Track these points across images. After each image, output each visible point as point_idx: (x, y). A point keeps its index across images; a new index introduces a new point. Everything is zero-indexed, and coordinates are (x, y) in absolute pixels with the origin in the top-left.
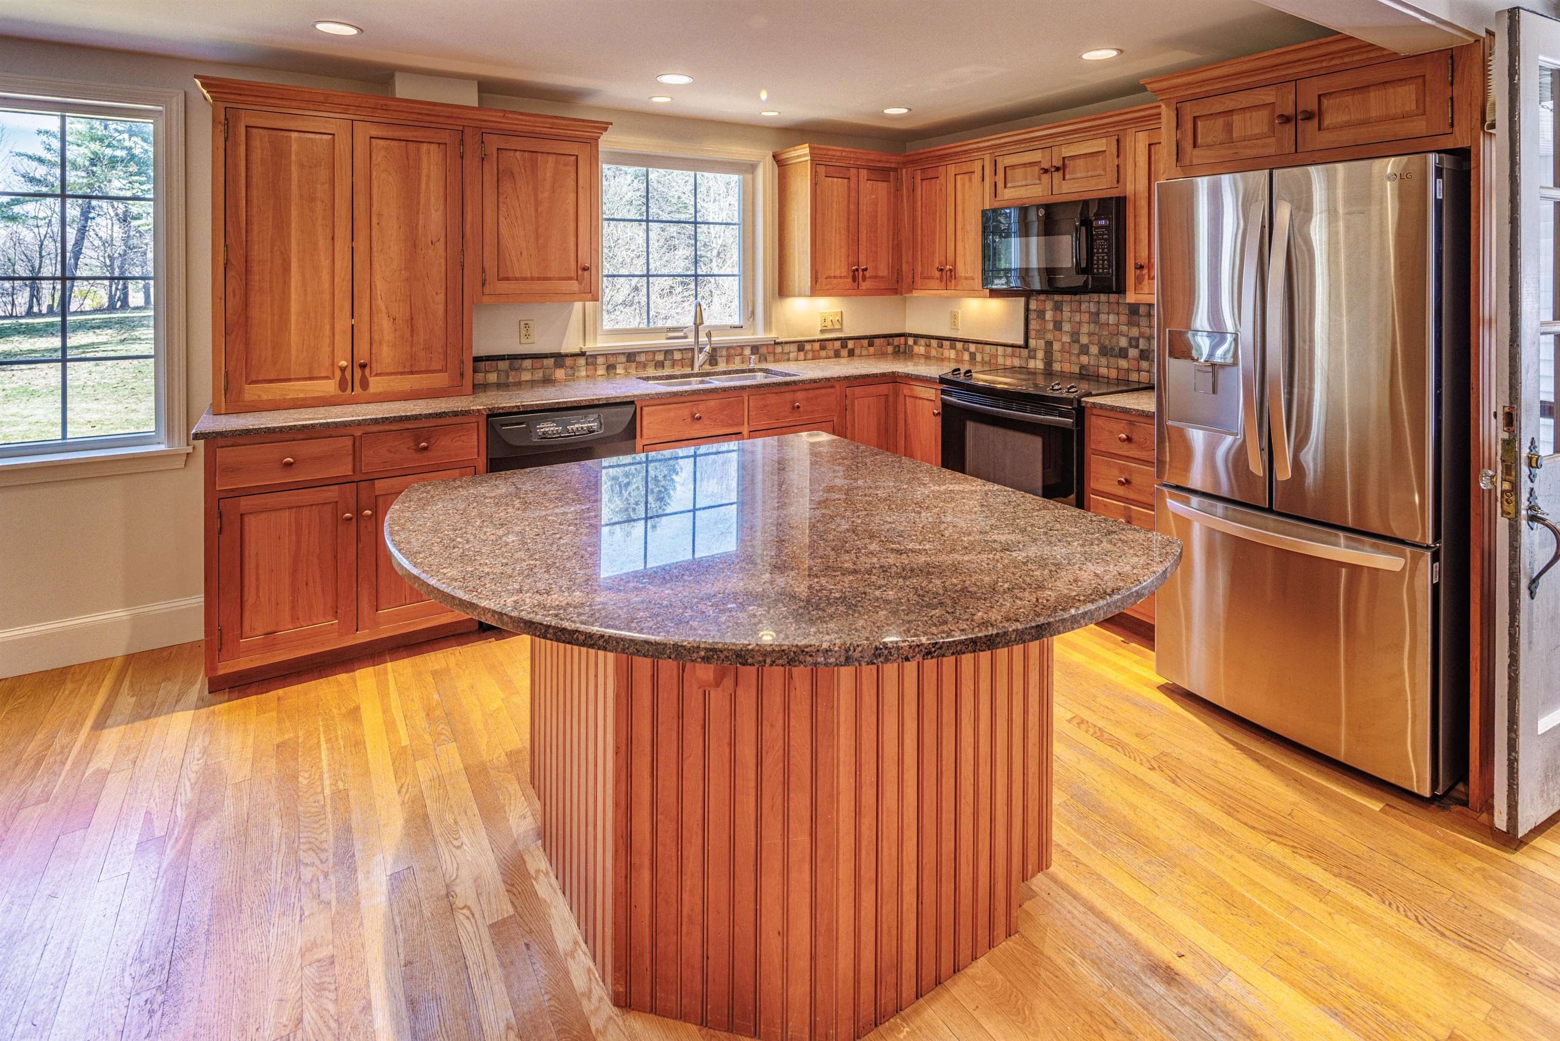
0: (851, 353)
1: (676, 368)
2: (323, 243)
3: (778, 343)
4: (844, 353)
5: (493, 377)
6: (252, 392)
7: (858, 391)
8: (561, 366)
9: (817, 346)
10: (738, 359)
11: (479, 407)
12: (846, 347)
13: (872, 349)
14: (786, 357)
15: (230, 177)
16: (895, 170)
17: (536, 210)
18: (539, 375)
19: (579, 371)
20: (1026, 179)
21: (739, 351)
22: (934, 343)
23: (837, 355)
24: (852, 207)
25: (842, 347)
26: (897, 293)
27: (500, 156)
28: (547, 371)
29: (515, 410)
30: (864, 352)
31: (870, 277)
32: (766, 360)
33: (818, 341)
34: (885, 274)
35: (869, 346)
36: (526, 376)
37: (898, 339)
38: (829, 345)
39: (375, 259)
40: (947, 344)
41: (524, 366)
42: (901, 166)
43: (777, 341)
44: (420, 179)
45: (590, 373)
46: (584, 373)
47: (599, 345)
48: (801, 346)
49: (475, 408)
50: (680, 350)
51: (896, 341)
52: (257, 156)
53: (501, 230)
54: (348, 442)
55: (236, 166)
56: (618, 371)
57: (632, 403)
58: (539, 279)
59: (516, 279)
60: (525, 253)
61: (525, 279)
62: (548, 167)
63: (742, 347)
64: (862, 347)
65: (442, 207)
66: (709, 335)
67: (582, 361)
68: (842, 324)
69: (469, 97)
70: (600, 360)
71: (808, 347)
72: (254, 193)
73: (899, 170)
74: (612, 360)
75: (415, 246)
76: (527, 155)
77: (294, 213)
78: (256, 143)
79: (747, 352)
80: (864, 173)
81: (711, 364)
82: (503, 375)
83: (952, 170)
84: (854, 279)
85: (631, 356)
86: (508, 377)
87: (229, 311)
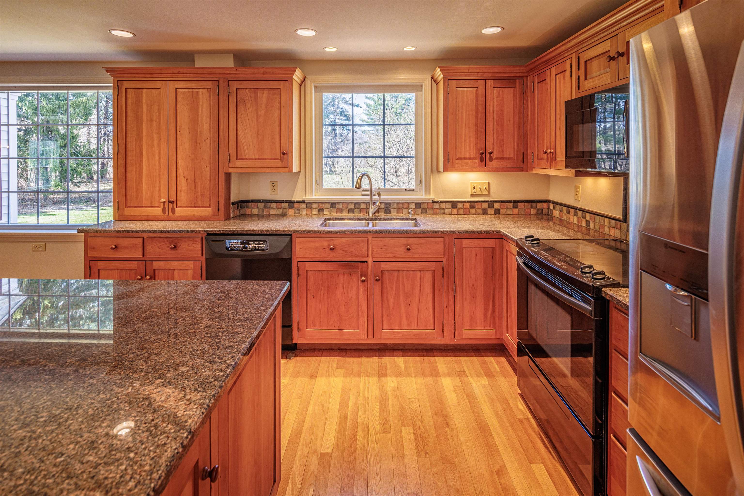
0: (497, 212)
1: (362, 214)
2: (156, 141)
3: (435, 202)
4: (491, 211)
5: (255, 211)
6: (128, 212)
7: (466, 243)
8: (292, 208)
9: (468, 205)
10: (405, 211)
11: (200, 229)
12: (493, 207)
13: (516, 211)
14: (442, 211)
15: (119, 113)
16: (521, 78)
17: (257, 120)
18: (280, 212)
19: (302, 211)
20: (600, 70)
21: (406, 205)
22: (565, 209)
23: (485, 212)
24: (480, 108)
25: (489, 207)
26: (522, 171)
27: (238, 92)
28: (284, 210)
29: (218, 233)
30: (509, 212)
31: (497, 158)
32: (426, 212)
33: (468, 202)
34: (511, 156)
35: (514, 208)
36: (273, 212)
37: (541, 204)
38: (478, 205)
39: (178, 149)
40: (572, 211)
41: (272, 206)
42: (526, 74)
43: (435, 200)
44: (198, 107)
45: (308, 213)
46: (305, 213)
47: (314, 197)
48: (454, 205)
49: (197, 229)
50: (364, 203)
51: (539, 205)
52: (129, 102)
53: (239, 133)
54: (140, 240)
55: (122, 107)
56: (325, 213)
57: (291, 235)
58: (259, 159)
59: (247, 159)
60: (251, 145)
61: (251, 159)
62: (264, 96)
63: (408, 203)
64: (507, 208)
65: (208, 122)
66: (379, 194)
67: (304, 206)
68: (489, 192)
69: (230, 62)
70: (314, 206)
71: (460, 205)
72: (129, 119)
73: (525, 78)
74: (321, 206)
75: (196, 142)
76: (252, 90)
77: (144, 128)
78: (129, 96)
79: (413, 206)
80: (490, 83)
81: (386, 213)
82: (261, 210)
83: (553, 71)
84: (482, 160)
85: (333, 205)
86: (263, 212)
87: (119, 174)
